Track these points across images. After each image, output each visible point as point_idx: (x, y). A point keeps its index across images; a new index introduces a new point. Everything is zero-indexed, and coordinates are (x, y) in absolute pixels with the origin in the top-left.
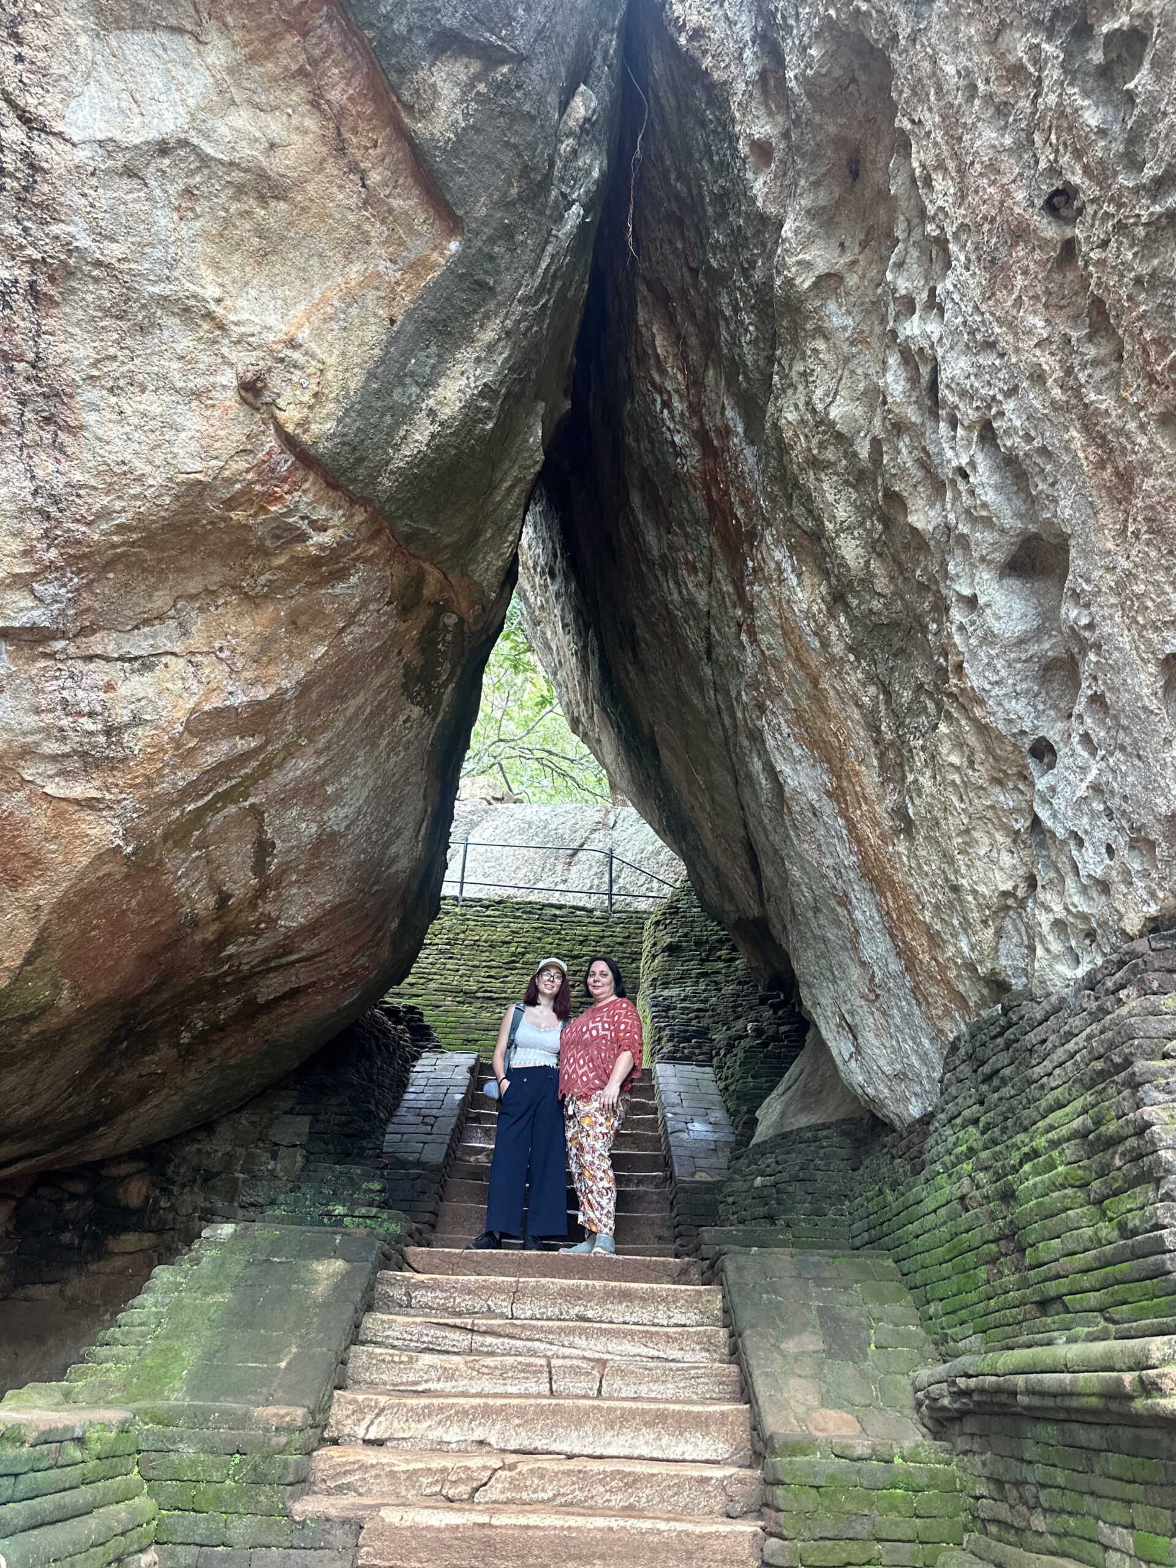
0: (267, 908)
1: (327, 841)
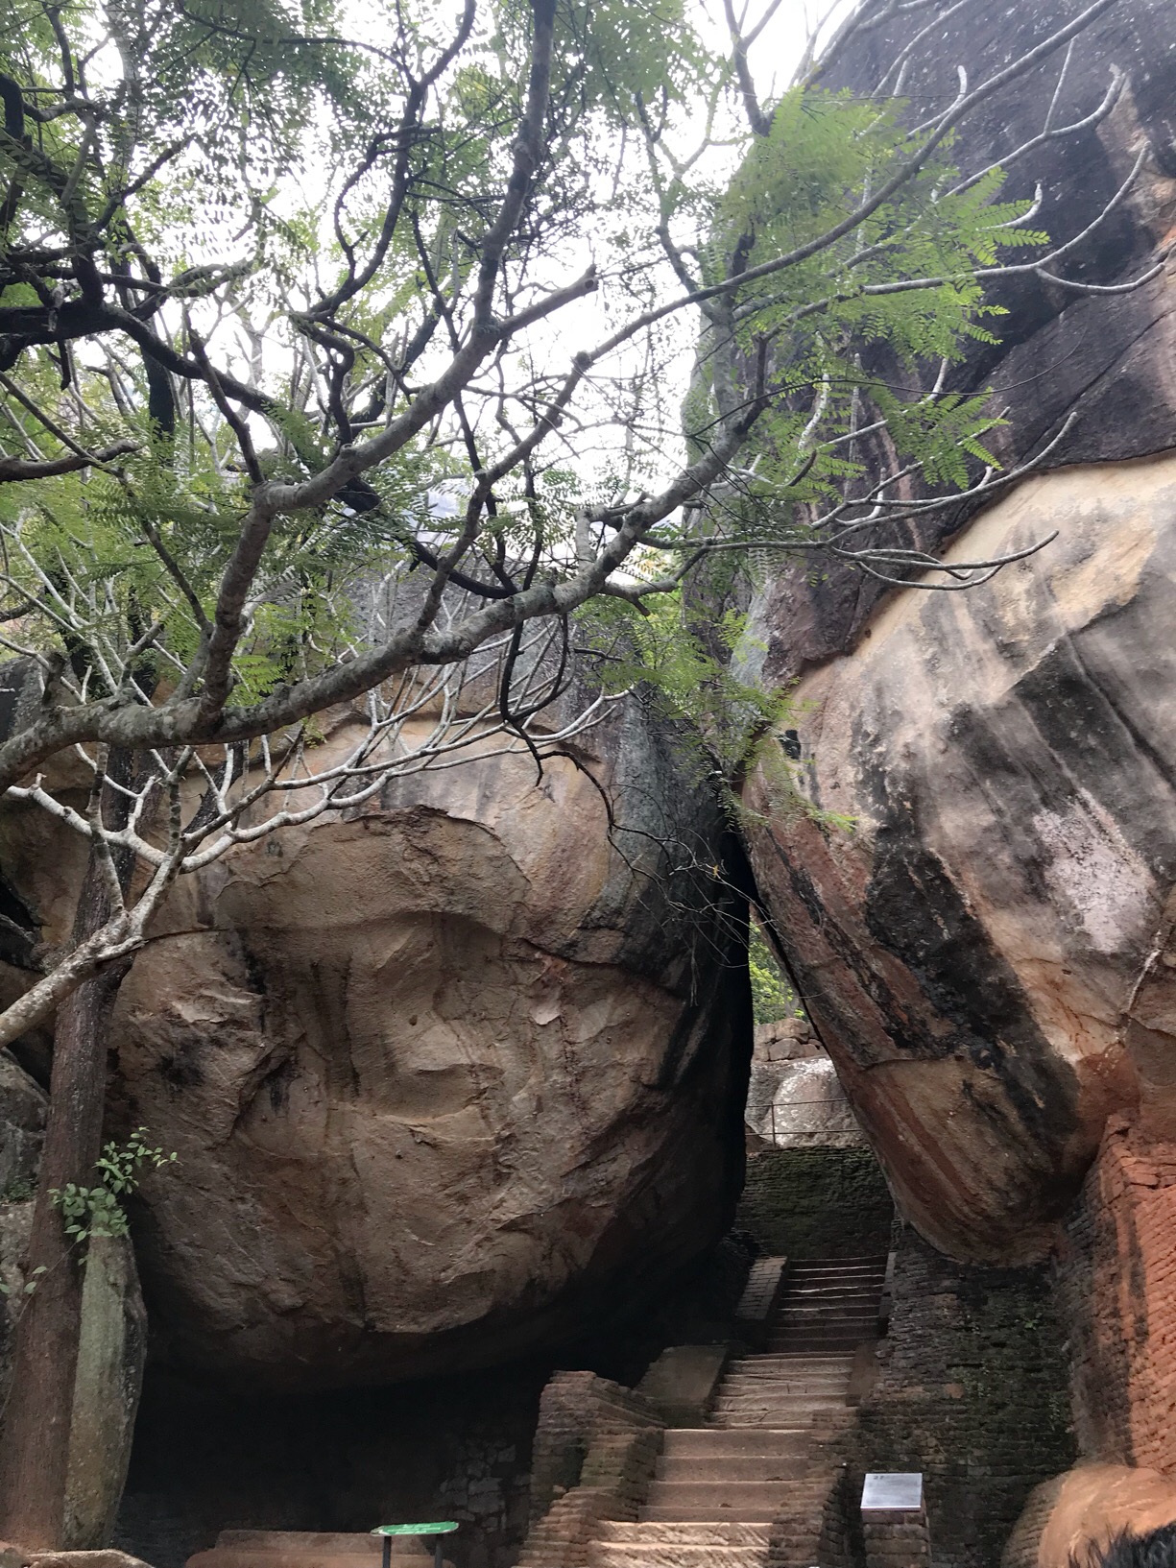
1: (680, 1188)
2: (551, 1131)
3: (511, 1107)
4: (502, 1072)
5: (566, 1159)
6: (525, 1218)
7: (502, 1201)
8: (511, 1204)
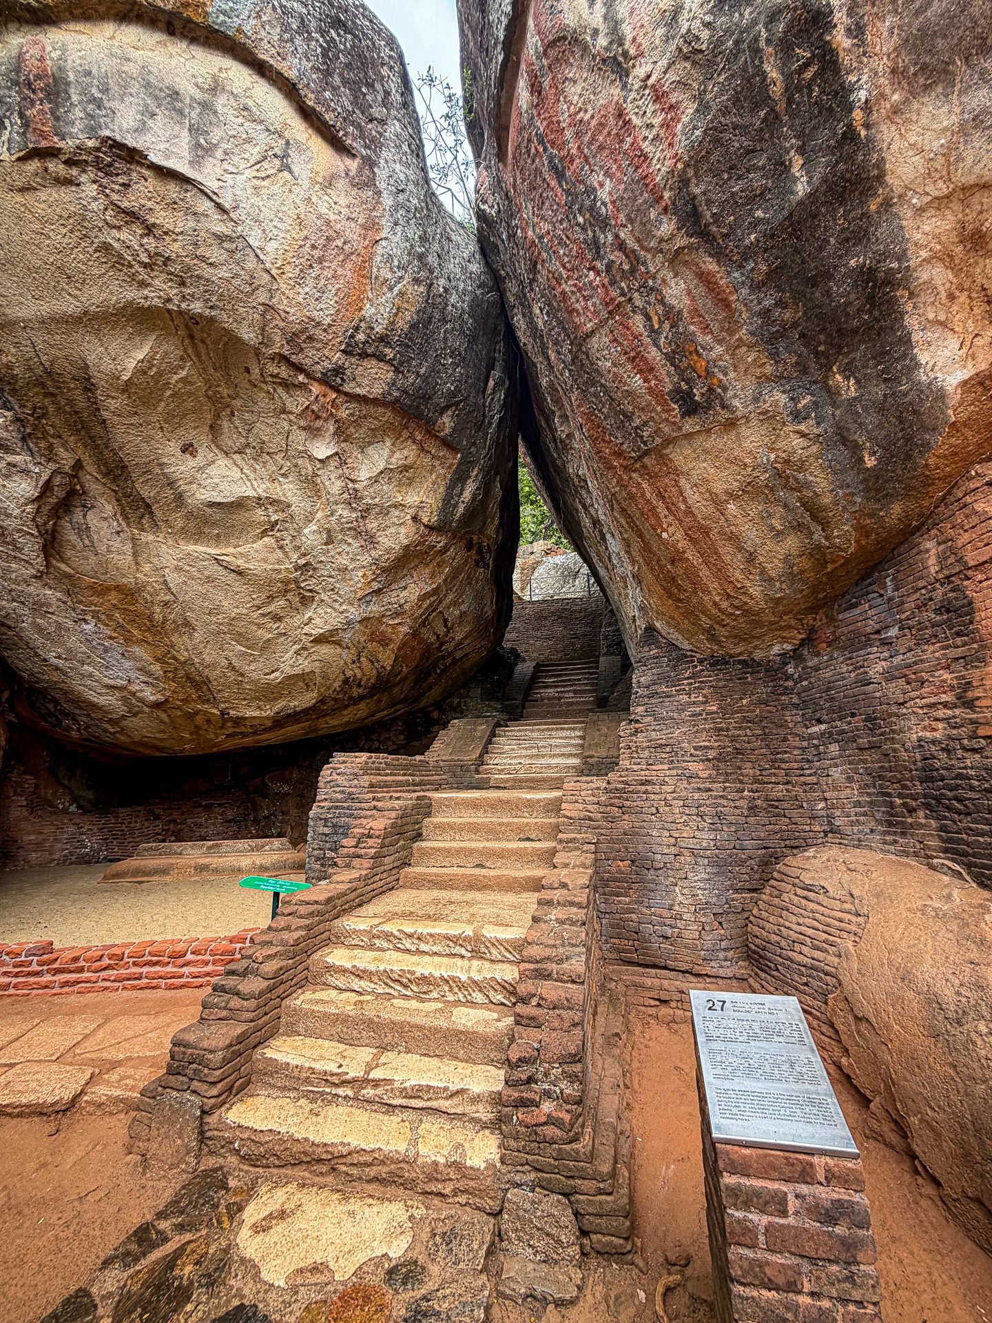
0: (451, 635)
1: (463, 614)
2: (344, 561)
3: (303, 539)
4: (289, 506)
5: (359, 585)
6: (333, 632)
7: (310, 619)
8: (318, 621)
